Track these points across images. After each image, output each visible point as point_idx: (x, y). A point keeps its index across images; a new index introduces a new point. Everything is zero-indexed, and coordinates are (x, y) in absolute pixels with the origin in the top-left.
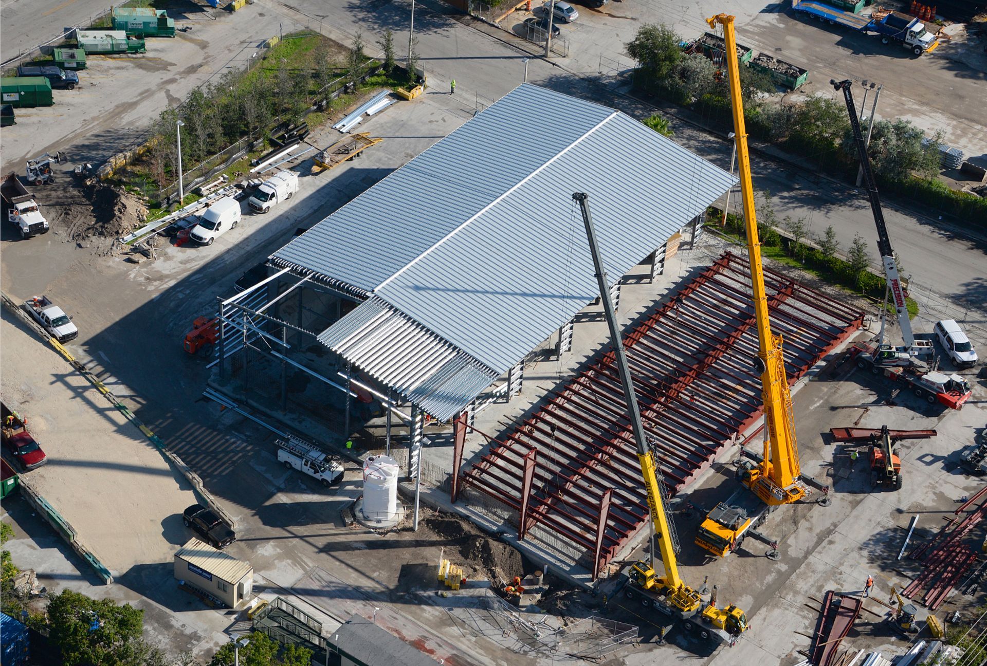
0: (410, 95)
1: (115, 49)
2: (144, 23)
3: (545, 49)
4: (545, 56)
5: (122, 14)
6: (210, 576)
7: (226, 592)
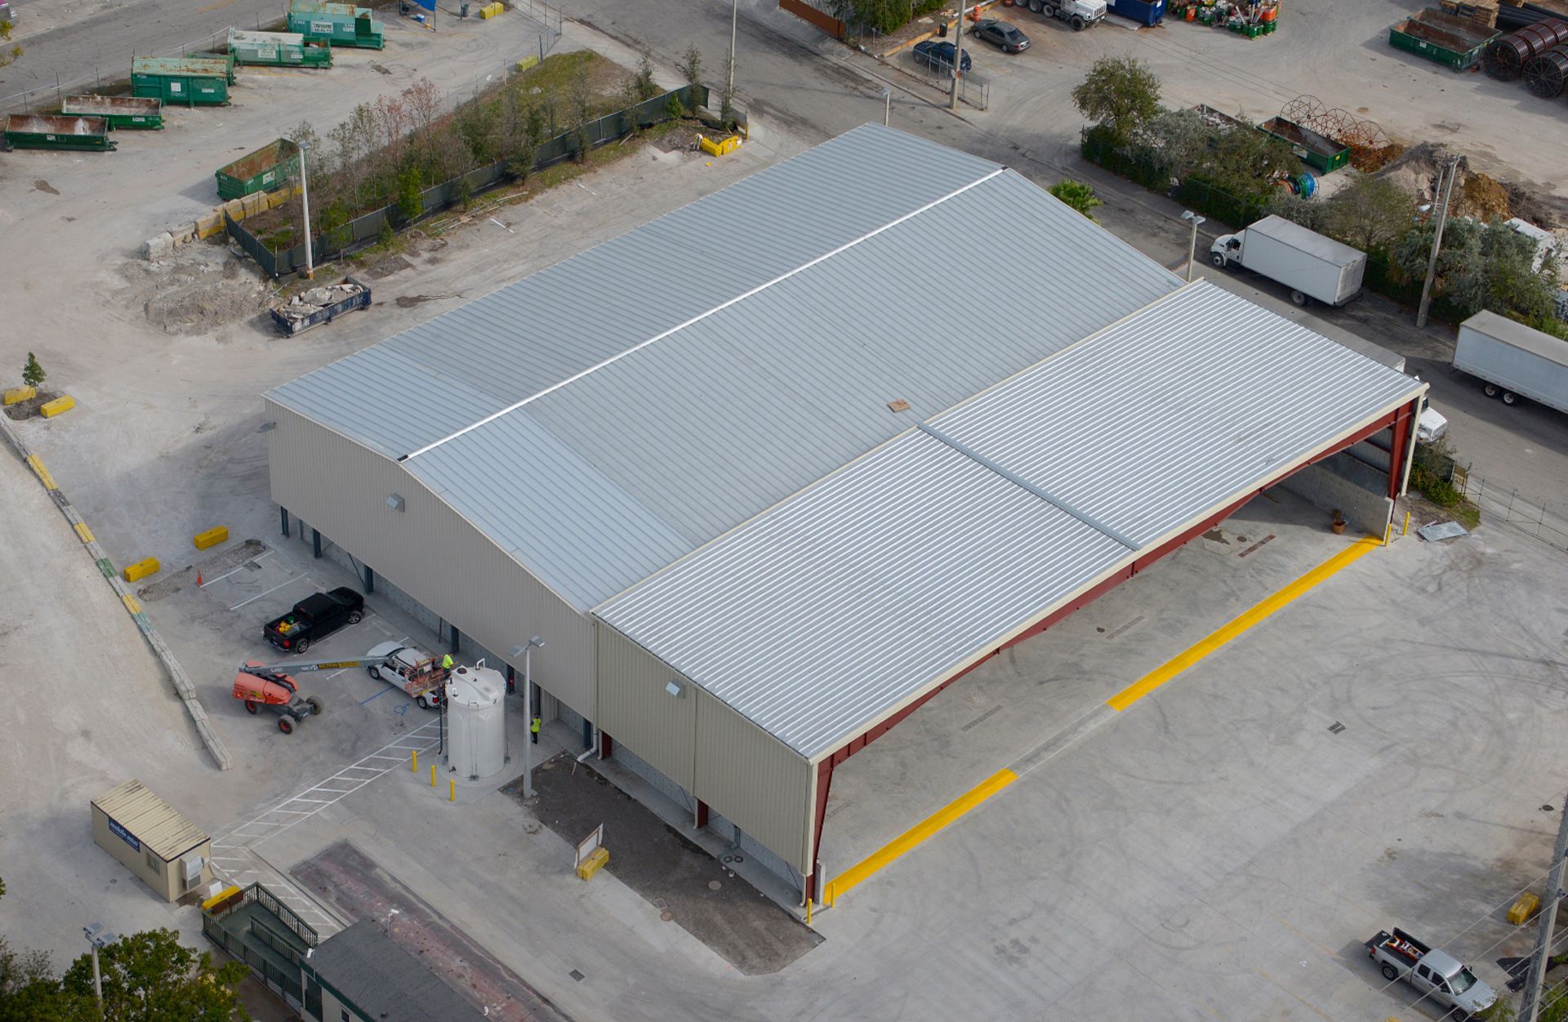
0: (718, 149)
1: (284, 60)
2: (335, 25)
3: (950, 94)
4: (950, 106)
5: (301, 11)
6: (136, 844)
7: (158, 872)
